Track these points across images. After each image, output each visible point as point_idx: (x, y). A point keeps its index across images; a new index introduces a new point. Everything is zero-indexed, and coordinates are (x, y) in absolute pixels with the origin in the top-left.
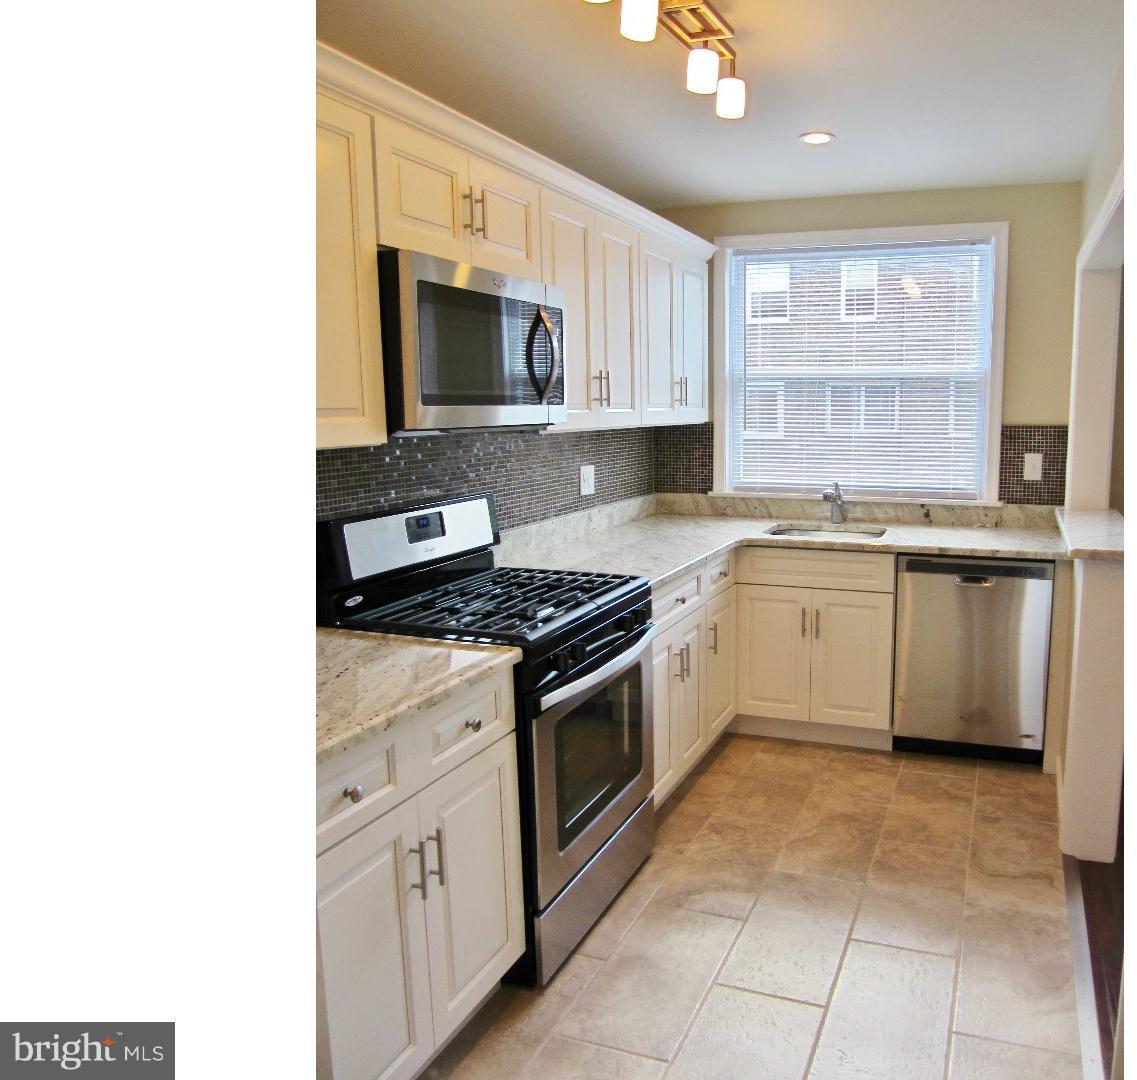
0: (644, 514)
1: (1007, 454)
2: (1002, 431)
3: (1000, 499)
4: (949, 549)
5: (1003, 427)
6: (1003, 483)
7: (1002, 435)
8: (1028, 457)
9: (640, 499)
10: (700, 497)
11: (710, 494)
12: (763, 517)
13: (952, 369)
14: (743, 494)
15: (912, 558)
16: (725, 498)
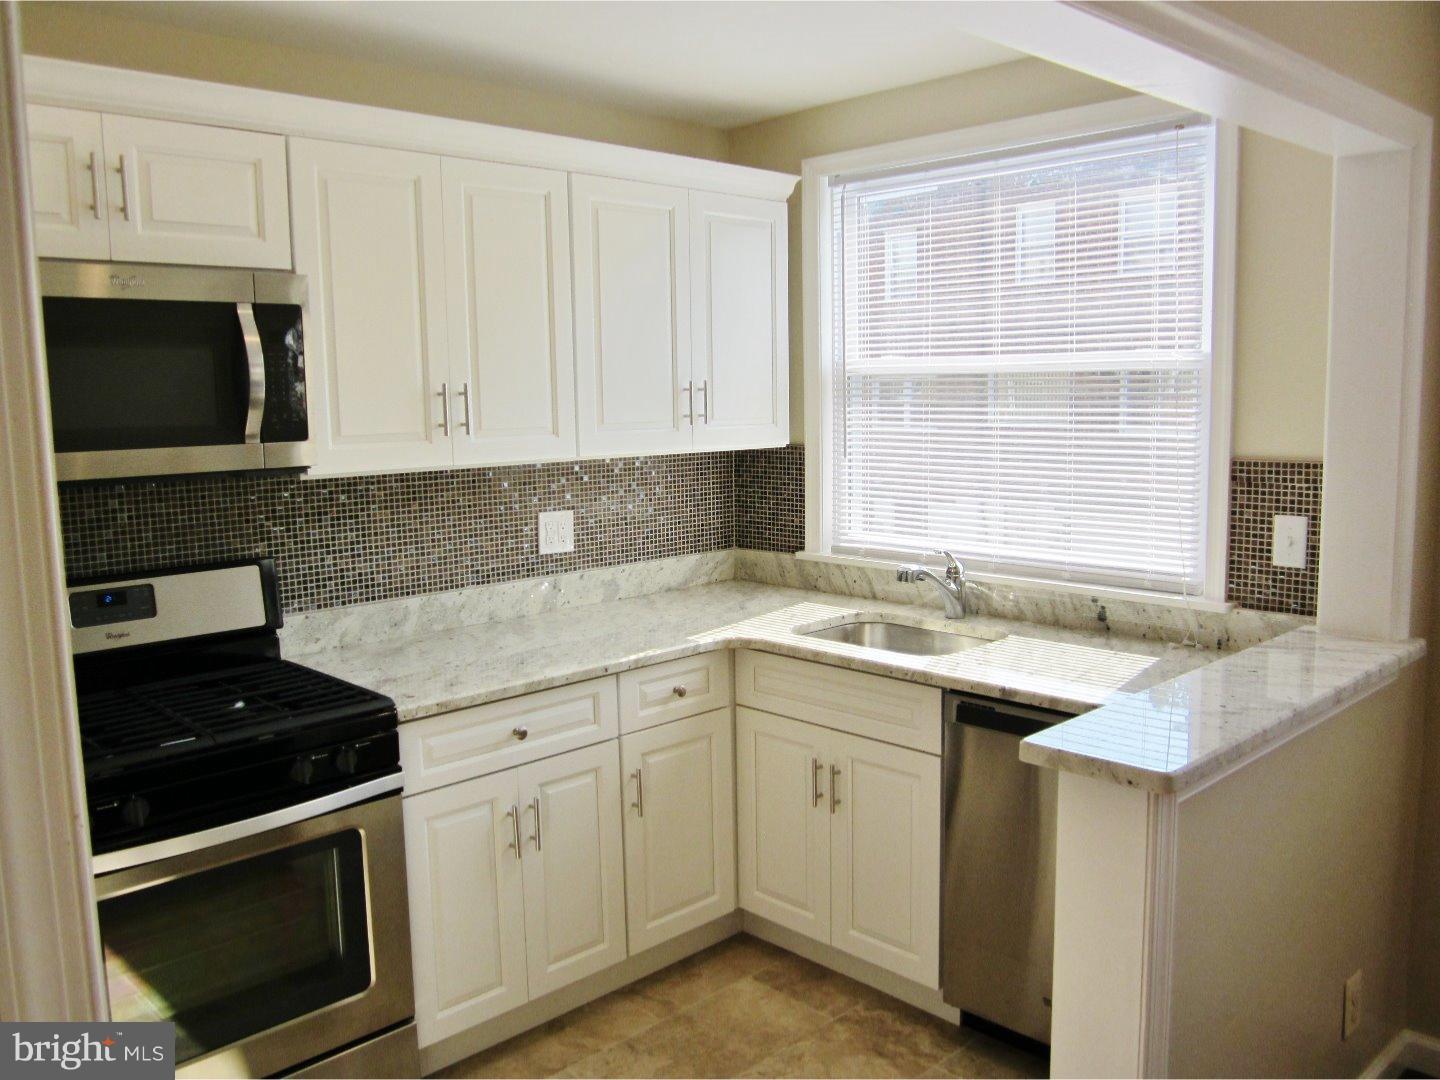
0: (704, 579)
1: (1241, 513)
2: (1233, 471)
3: (1229, 598)
4: (1015, 693)
5: (1234, 463)
6: (1234, 569)
7: (1233, 478)
8: (1279, 521)
9: (722, 554)
10: (785, 557)
11: (799, 555)
12: (865, 598)
13: (1148, 357)
14: (841, 559)
15: (965, 699)
16: (817, 563)
